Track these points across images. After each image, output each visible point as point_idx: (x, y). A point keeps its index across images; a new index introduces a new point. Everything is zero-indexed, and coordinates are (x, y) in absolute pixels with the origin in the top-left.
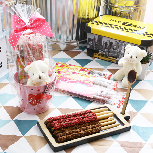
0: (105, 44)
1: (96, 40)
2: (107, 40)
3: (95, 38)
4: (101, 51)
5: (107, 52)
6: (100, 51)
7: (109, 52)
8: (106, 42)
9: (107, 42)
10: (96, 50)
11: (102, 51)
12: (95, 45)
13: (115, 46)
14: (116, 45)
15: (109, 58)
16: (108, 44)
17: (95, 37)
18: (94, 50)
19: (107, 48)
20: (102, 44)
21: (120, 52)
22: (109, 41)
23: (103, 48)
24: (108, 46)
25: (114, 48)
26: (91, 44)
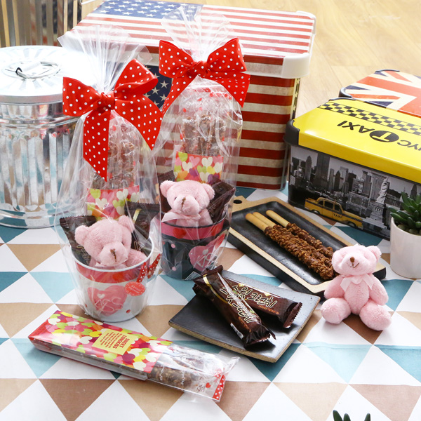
0: (334, 178)
1: (314, 164)
2: (341, 168)
3: (309, 159)
4: (325, 195)
5: (340, 198)
6: (321, 194)
7: (345, 199)
8: (338, 173)
9: (341, 173)
10: (311, 192)
11: (327, 194)
12: (309, 177)
13: (361, 186)
14: (363, 183)
15: (344, 215)
16: (342, 179)
17: (309, 157)
18: (307, 191)
19: (340, 188)
20: (328, 176)
21: (373, 200)
22: (347, 171)
23: (330, 187)
24: (342, 183)
25: (358, 191)
26: (300, 175)
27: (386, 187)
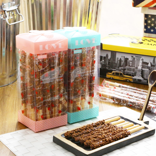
0: (119, 61)
1: (109, 57)
2: (122, 56)
3: (107, 55)
4: (115, 70)
5: (122, 70)
6: (113, 70)
7: (124, 70)
8: (121, 59)
9: (122, 59)
10: (109, 69)
12: (108, 63)
13: (131, 63)
14: (132, 61)
15: (124, 77)
16: (122, 61)
18: (107, 69)
19: (122, 65)
20: (116, 61)
22: (124, 57)
23: (117, 66)
24: (122, 63)
25: (130, 65)
26: (103, 63)
27: (142, 61)
